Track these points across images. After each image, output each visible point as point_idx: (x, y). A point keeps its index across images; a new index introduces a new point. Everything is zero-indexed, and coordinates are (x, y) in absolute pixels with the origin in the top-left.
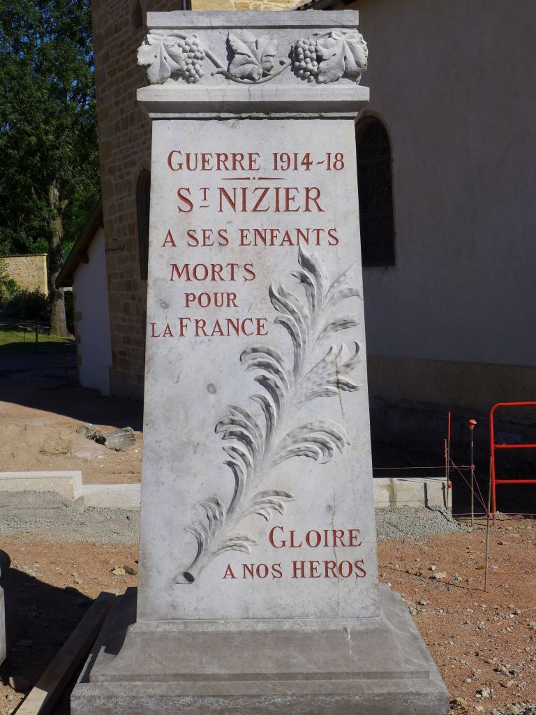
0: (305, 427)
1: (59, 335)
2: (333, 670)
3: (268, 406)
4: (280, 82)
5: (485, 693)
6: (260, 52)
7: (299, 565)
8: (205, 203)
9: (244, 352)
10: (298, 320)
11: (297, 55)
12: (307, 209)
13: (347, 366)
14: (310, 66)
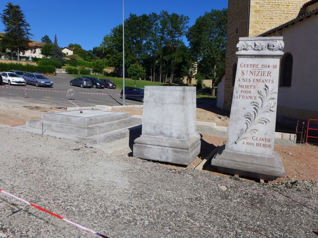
0: (262, 118)
1: (213, 96)
2: (262, 164)
3: (255, 113)
4: (265, 51)
5: (295, 177)
6: (261, 45)
7: (258, 144)
8: (247, 74)
9: (252, 102)
10: (263, 97)
11: (269, 45)
12: (268, 76)
13: (273, 107)
14: (271, 48)
